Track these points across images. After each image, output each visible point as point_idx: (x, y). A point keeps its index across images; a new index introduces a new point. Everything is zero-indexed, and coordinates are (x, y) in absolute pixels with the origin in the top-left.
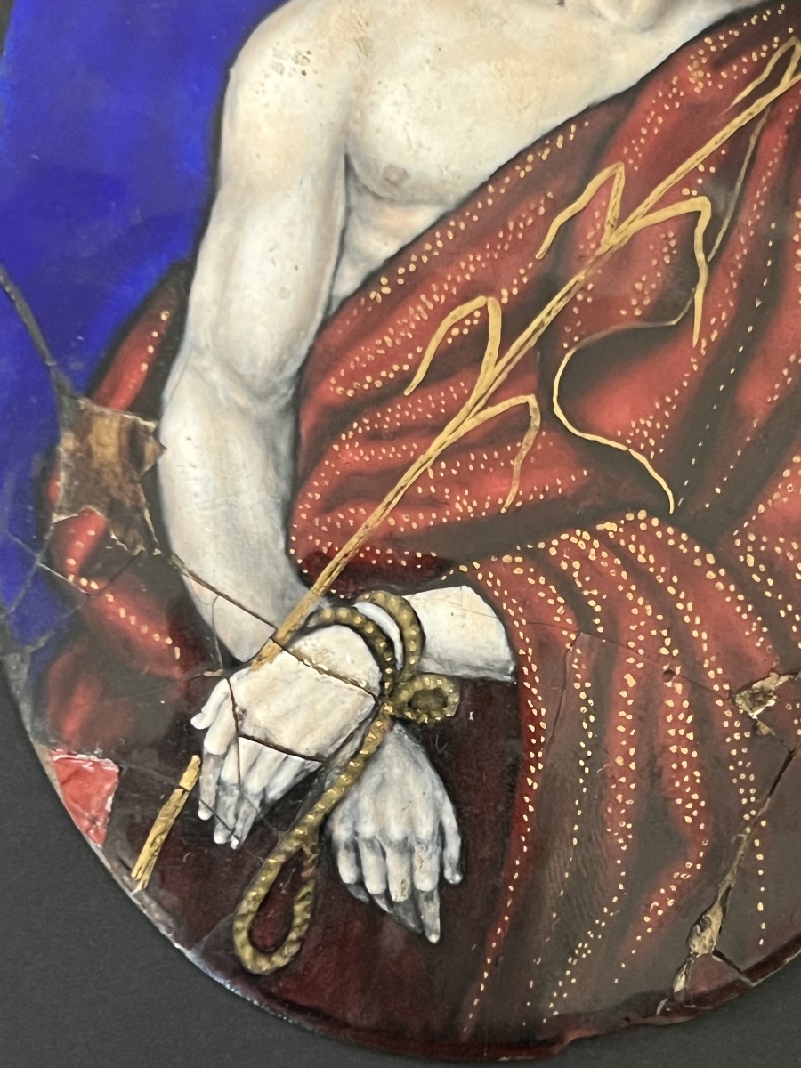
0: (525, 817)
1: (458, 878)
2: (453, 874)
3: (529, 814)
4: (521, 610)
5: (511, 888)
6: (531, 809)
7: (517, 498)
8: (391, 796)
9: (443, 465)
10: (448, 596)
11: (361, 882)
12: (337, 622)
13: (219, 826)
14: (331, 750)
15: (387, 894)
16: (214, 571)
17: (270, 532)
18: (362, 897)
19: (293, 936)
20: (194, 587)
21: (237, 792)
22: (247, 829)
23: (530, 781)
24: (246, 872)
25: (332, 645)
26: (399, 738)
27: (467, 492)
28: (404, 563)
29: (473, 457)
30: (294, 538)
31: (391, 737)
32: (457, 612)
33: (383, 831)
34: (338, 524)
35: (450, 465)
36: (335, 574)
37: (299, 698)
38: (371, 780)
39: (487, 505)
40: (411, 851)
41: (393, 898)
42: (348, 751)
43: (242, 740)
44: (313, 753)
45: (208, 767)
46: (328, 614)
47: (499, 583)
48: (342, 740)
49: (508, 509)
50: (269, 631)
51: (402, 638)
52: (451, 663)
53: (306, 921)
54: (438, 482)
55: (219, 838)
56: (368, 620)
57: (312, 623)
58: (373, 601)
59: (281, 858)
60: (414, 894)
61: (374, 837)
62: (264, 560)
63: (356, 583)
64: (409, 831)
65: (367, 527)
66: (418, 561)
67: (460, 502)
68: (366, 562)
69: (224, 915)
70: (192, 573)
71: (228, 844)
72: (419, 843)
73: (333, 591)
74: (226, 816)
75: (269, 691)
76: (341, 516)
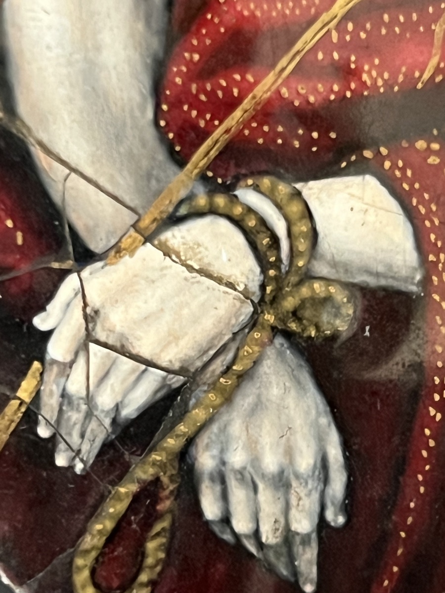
0: (425, 453)
1: (341, 520)
2: (336, 515)
3: (428, 449)
4: (434, 208)
5: (403, 534)
6: (432, 443)
7: (438, 70)
8: (266, 422)
9: (350, 27)
10: (347, 187)
11: (226, 520)
12: (213, 211)
13: (62, 446)
14: (199, 364)
15: (256, 534)
16: (67, 142)
17: (137, 98)
18: (227, 537)
19: (144, 577)
20: (42, 159)
21: (84, 407)
22: (95, 451)
23: (432, 411)
24: (91, 501)
25: (205, 239)
26: (280, 354)
27: (377, 61)
28: (297, 144)
29: (386, 17)
30: (165, 107)
31: (270, 352)
32: (358, 205)
33: (255, 461)
34: (220, 94)
35: (359, 26)
36: (213, 154)
37: (163, 301)
38: (244, 401)
39: (401, 78)
40: (287, 486)
41: (264, 540)
42: (218, 366)
43: (92, 346)
44: (177, 366)
45: (52, 375)
46: (202, 201)
47: (409, 173)
48: (212, 352)
49: (425, 84)
50: (129, 218)
51: (290, 234)
52: (347, 268)
53: (158, 562)
54: (342, 46)
55: (61, 460)
56: (250, 210)
57: (183, 211)
58: (256, 188)
59: (134, 488)
60: (288, 537)
61: (245, 468)
62: (129, 132)
63: (238, 165)
64: (285, 461)
65: (254, 97)
66: (314, 142)
67: (369, 73)
68: (251, 140)
69: (63, 550)
70: (41, 144)
71: (71, 468)
72: (297, 476)
73: (210, 174)
74: (70, 434)
75: (127, 290)
76: (224, 83)
